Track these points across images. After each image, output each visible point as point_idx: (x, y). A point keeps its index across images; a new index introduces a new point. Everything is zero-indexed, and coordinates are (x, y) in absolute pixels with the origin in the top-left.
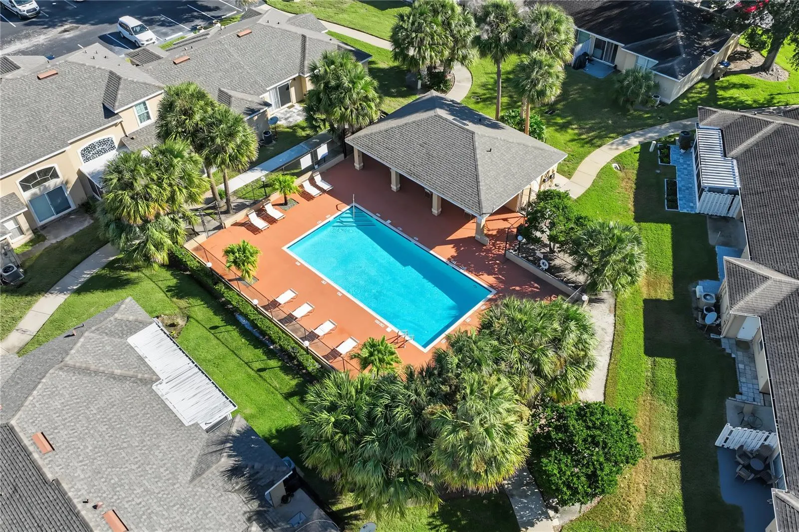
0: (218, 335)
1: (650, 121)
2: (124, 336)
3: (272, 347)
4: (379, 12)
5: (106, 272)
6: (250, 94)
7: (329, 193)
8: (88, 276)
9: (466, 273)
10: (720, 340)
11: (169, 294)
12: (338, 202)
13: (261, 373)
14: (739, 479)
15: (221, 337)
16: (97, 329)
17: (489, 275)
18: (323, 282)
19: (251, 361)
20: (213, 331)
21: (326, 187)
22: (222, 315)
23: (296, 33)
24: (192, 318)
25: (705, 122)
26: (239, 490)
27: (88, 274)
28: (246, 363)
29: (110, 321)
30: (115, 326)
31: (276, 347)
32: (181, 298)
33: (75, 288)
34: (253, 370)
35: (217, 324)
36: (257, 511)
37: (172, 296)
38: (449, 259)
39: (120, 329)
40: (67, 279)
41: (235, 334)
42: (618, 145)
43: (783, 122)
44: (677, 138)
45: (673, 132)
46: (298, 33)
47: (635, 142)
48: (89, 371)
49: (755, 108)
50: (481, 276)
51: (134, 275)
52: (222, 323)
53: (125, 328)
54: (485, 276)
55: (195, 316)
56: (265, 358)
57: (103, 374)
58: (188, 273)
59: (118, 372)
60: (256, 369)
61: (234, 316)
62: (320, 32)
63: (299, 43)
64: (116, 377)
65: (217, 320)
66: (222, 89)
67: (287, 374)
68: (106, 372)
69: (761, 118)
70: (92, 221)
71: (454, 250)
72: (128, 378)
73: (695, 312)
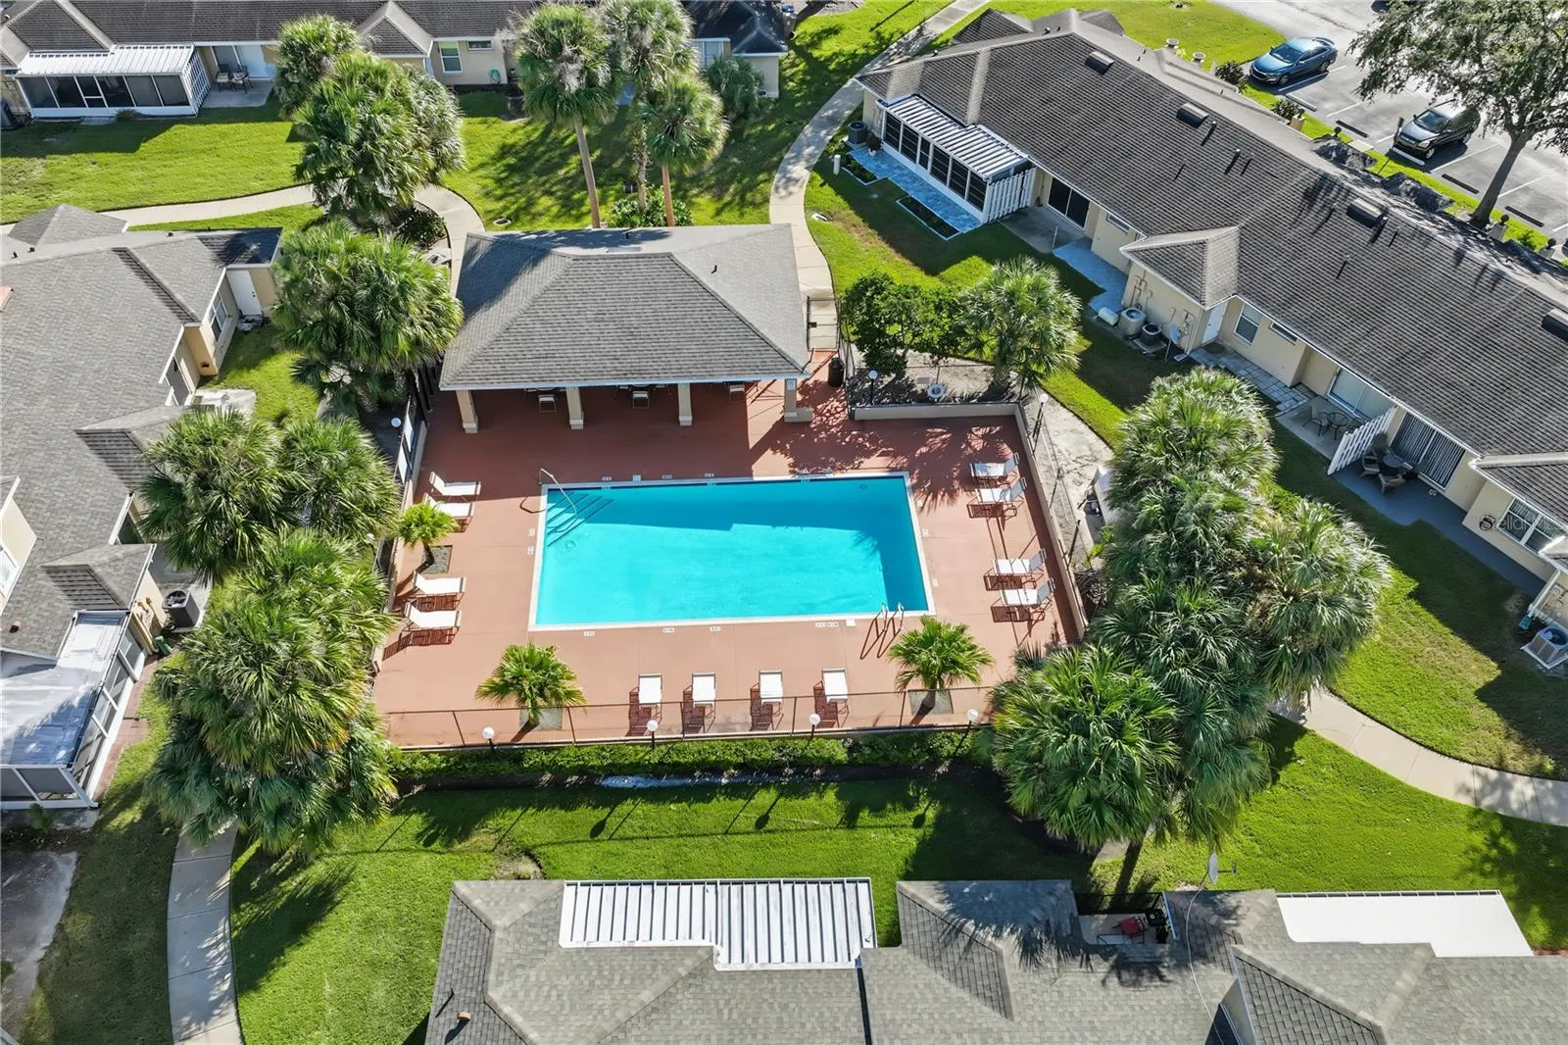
0: (620, 832)
1: (785, 133)
2: (549, 944)
3: (724, 781)
4: (131, 156)
5: (249, 911)
6: (142, 409)
7: (485, 495)
8: (221, 948)
9: (838, 475)
10: (1188, 357)
11: (436, 846)
12: (519, 500)
13: (769, 826)
14: (1390, 491)
15: (630, 833)
16: (500, 974)
17: (869, 458)
18: (667, 631)
19: (728, 824)
20: (603, 836)
21: (469, 489)
22: (582, 802)
23: (99, 252)
24: (535, 847)
25: (890, 94)
26: (1059, 967)
27: (217, 944)
28: (726, 833)
29: (501, 940)
30: (518, 941)
31: (731, 776)
32: (465, 835)
33: (226, 987)
34: (748, 833)
35: (595, 821)
36: (1112, 967)
37: (448, 845)
38: (792, 472)
39: (530, 939)
40: (180, 987)
41: (642, 809)
42: (786, 188)
43: (989, 48)
44: (846, 139)
45: (827, 135)
46: (101, 248)
47: (800, 171)
48: (609, 1038)
49: (875, 55)
50: (862, 466)
51: (318, 871)
52: (601, 813)
53: (537, 931)
54: (867, 462)
55: (538, 841)
56: (741, 802)
57: (634, 1021)
58: (417, 789)
59: (647, 996)
60: (751, 829)
61: (601, 787)
62: (119, 232)
63: (122, 267)
64: (653, 1005)
65: (587, 815)
66: (85, 428)
67: (805, 795)
68: (633, 1013)
69: (947, 56)
70: (73, 856)
71: (779, 456)
72: (673, 990)
73: (1130, 344)
